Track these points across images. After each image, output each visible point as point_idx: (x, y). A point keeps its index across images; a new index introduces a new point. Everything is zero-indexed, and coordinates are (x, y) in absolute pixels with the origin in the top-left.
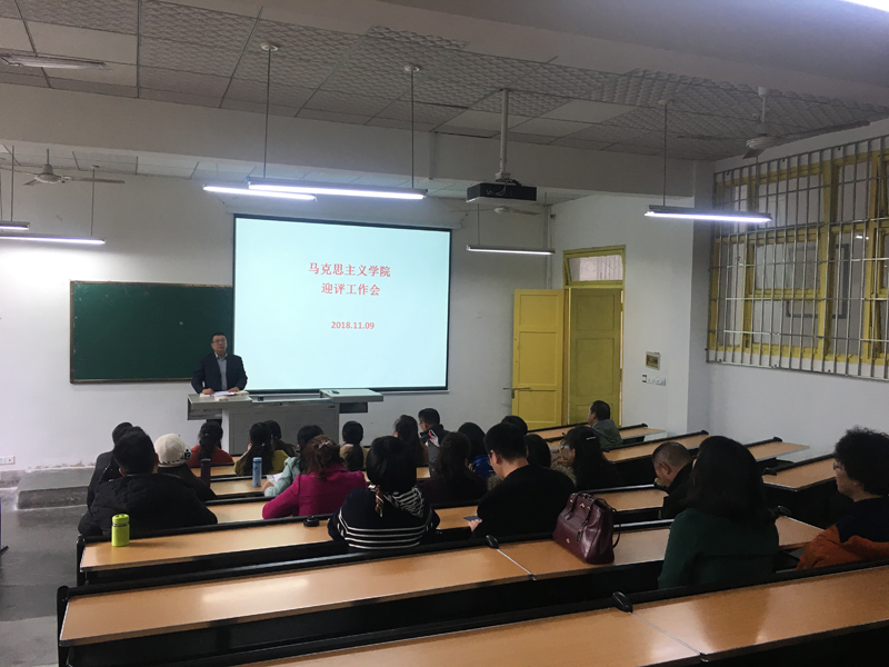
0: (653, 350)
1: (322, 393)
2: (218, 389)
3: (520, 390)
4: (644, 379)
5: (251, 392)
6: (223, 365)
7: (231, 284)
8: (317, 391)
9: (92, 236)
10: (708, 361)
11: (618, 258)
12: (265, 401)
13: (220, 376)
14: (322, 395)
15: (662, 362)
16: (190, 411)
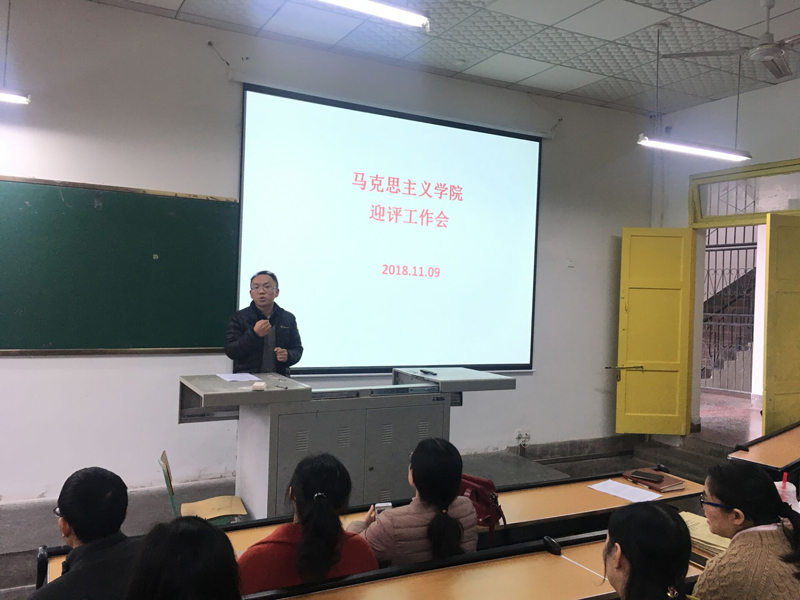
3: (628, 369)
7: (235, 196)
9: (3, 86)
14: (396, 377)
16: (182, 407)
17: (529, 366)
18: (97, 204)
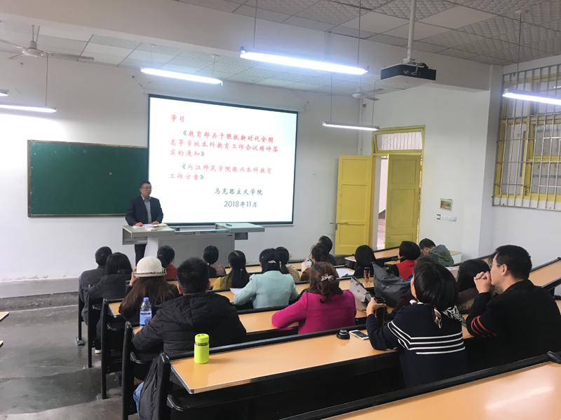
0: (446, 198)
1: (217, 226)
2: (146, 222)
3: (341, 224)
4: (439, 217)
5: (169, 225)
6: (148, 205)
7: (146, 146)
8: (213, 224)
9: (46, 106)
10: (493, 205)
11: (418, 135)
12: (181, 231)
13: (147, 213)
14: (217, 227)
15: (454, 206)
16: (123, 238)
17: (292, 223)
18: (85, 151)
